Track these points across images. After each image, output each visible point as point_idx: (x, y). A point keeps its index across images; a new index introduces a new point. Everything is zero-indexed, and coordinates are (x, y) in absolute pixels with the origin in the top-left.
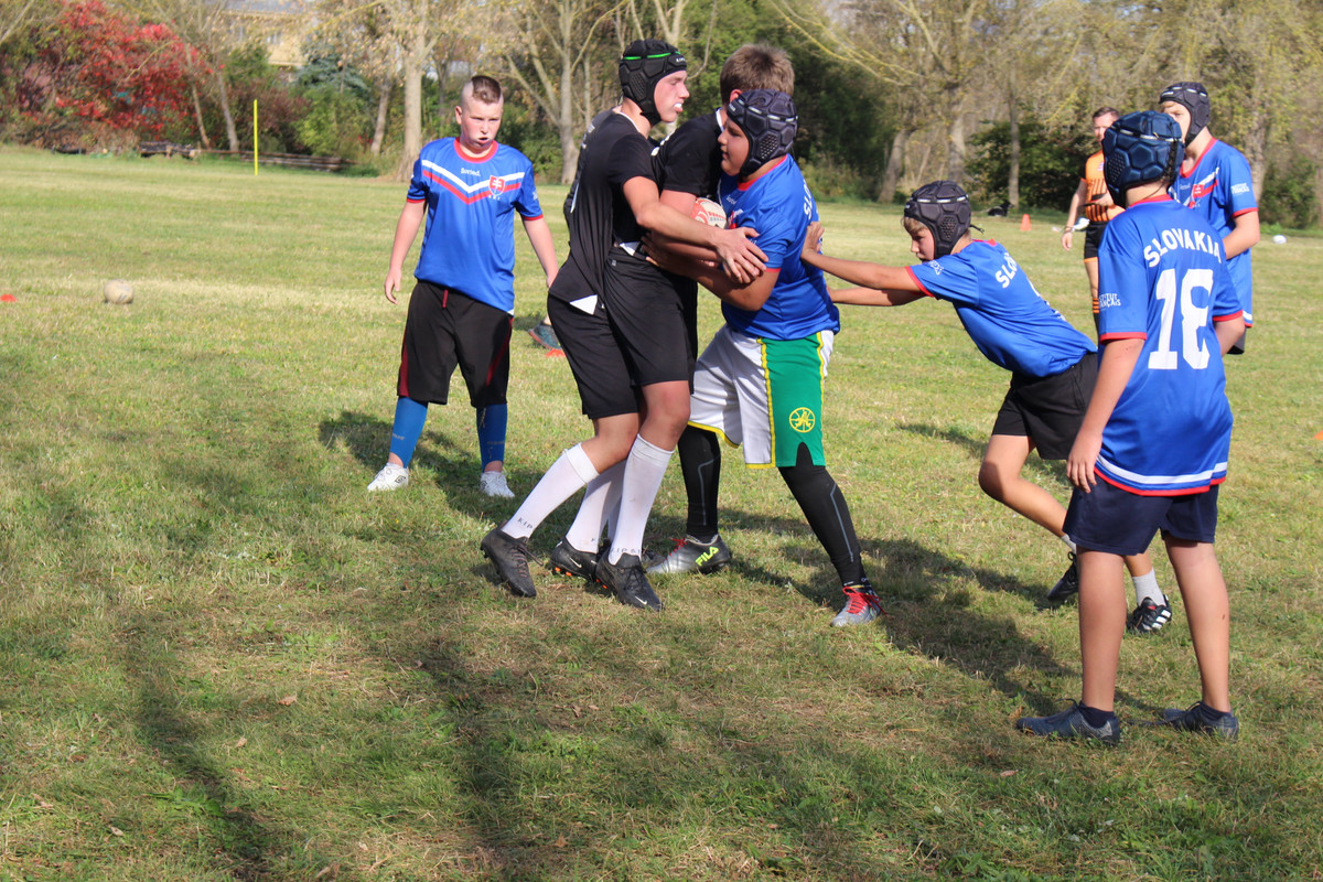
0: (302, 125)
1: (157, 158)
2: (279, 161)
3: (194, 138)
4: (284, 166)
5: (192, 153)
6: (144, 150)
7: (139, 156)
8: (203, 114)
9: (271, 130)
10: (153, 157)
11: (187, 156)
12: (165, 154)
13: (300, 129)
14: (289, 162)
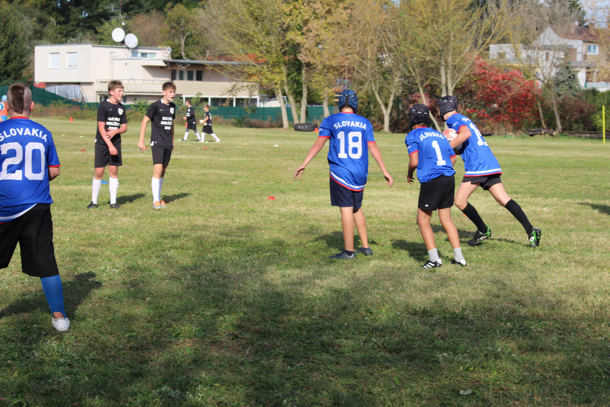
0: (595, 117)
1: (537, 136)
2: (588, 135)
3: (551, 125)
4: (591, 138)
5: (555, 133)
6: (531, 133)
7: (528, 136)
8: (543, 113)
9: (576, 120)
10: (535, 136)
11: (551, 135)
12: (541, 134)
13: (595, 119)
14: (593, 135)
